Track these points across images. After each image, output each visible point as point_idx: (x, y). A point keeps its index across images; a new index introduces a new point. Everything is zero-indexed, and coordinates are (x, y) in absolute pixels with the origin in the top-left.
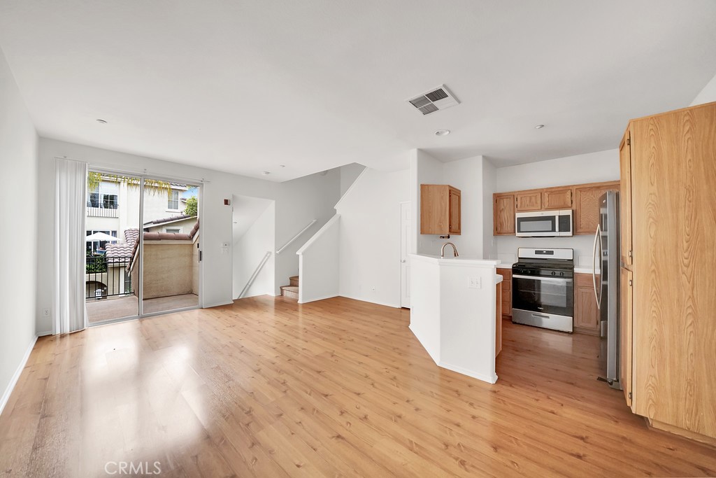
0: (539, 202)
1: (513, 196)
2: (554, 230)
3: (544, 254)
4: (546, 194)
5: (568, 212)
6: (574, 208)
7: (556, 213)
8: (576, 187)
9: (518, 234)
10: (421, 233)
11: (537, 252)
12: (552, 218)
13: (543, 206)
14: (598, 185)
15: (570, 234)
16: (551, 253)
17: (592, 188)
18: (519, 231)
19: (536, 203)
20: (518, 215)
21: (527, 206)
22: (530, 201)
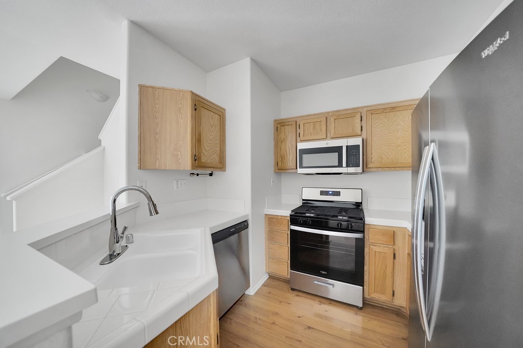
0: (324, 129)
1: (295, 123)
2: (340, 165)
3: (330, 195)
4: (332, 119)
5: (357, 141)
6: (364, 136)
7: (343, 143)
8: (366, 109)
9: (300, 171)
10: (140, 168)
11: (322, 193)
12: (338, 150)
13: (328, 135)
14: (394, 105)
15: (359, 169)
16: (338, 194)
17: (385, 109)
18: (301, 167)
19: (321, 130)
20: (302, 146)
21: (311, 135)
22: (314, 128)
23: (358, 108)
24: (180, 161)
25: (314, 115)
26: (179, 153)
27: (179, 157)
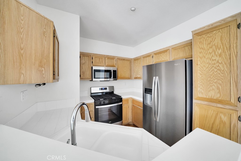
1: (90, 56)
2: (110, 77)
4: (106, 58)
6: (116, 67)
8: (117, 58)
9: (94, 80)
12: (110, 71)
13: (105, 65)
16: (106, 89)
19: (102, 62)
21: (98, 63)
22: (99, 60)
23: (115, 56)
24: (44, 76)
25: (99, 55)
26: (43, 69)
27: (43, 72)
